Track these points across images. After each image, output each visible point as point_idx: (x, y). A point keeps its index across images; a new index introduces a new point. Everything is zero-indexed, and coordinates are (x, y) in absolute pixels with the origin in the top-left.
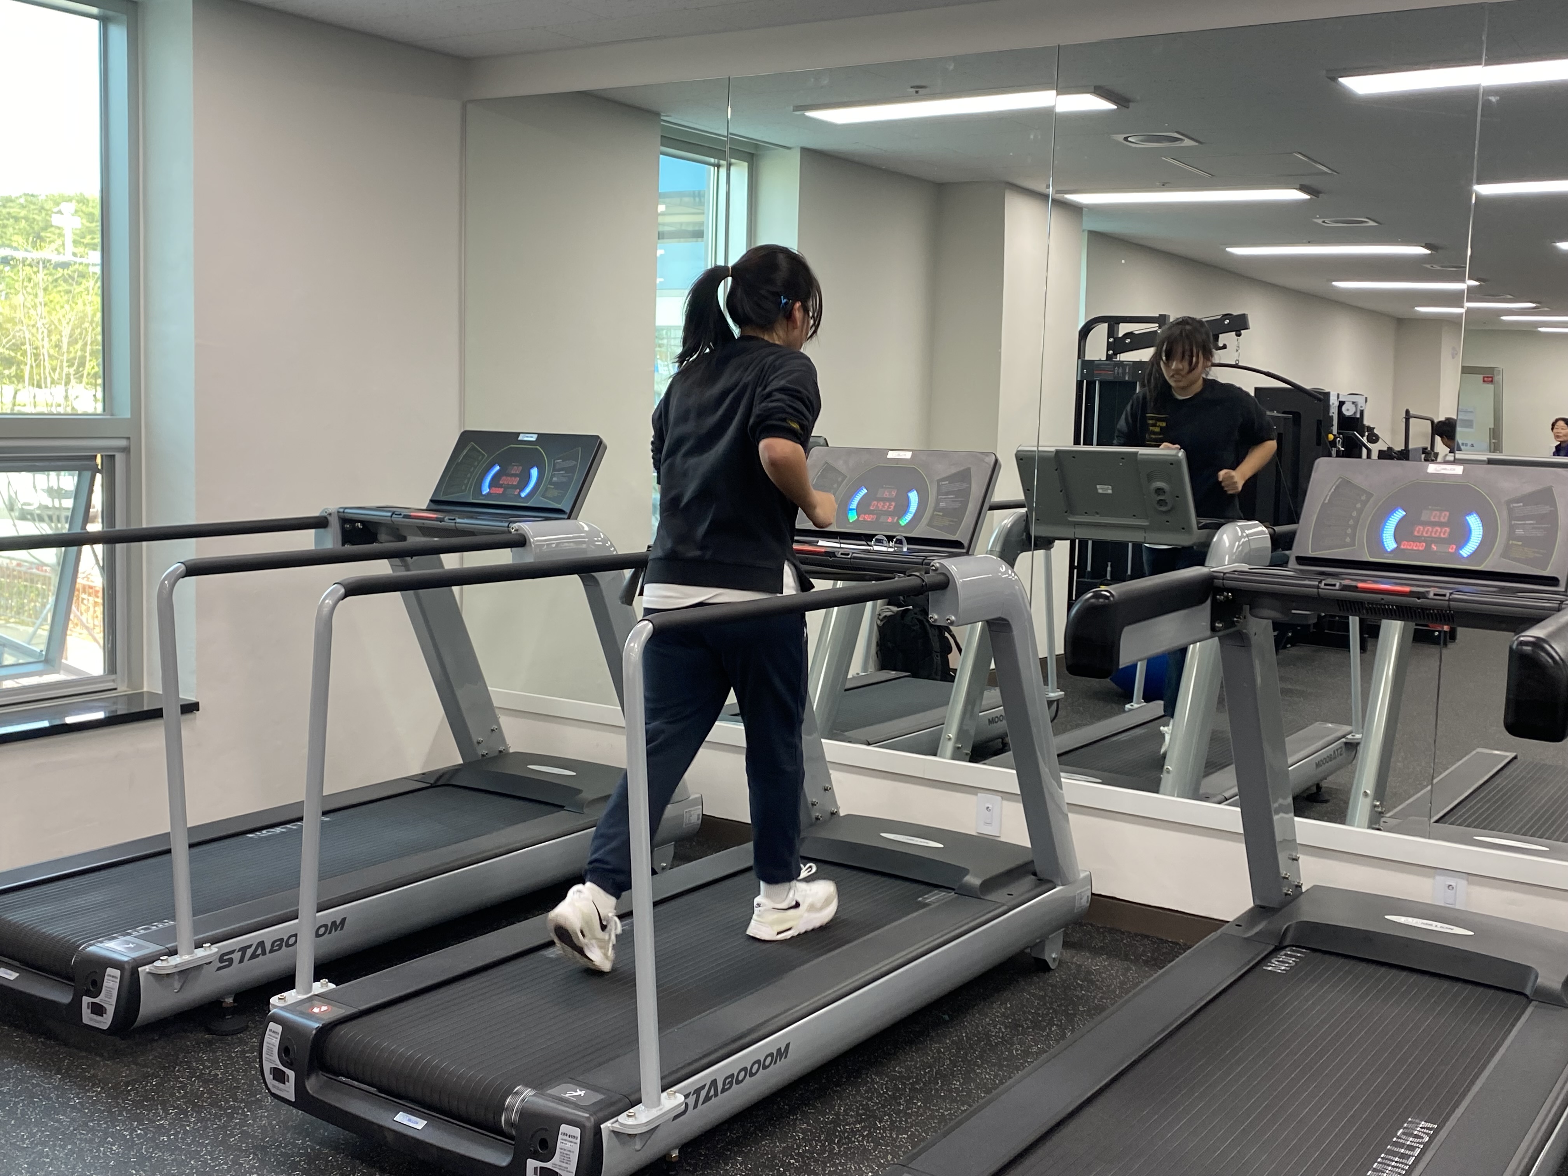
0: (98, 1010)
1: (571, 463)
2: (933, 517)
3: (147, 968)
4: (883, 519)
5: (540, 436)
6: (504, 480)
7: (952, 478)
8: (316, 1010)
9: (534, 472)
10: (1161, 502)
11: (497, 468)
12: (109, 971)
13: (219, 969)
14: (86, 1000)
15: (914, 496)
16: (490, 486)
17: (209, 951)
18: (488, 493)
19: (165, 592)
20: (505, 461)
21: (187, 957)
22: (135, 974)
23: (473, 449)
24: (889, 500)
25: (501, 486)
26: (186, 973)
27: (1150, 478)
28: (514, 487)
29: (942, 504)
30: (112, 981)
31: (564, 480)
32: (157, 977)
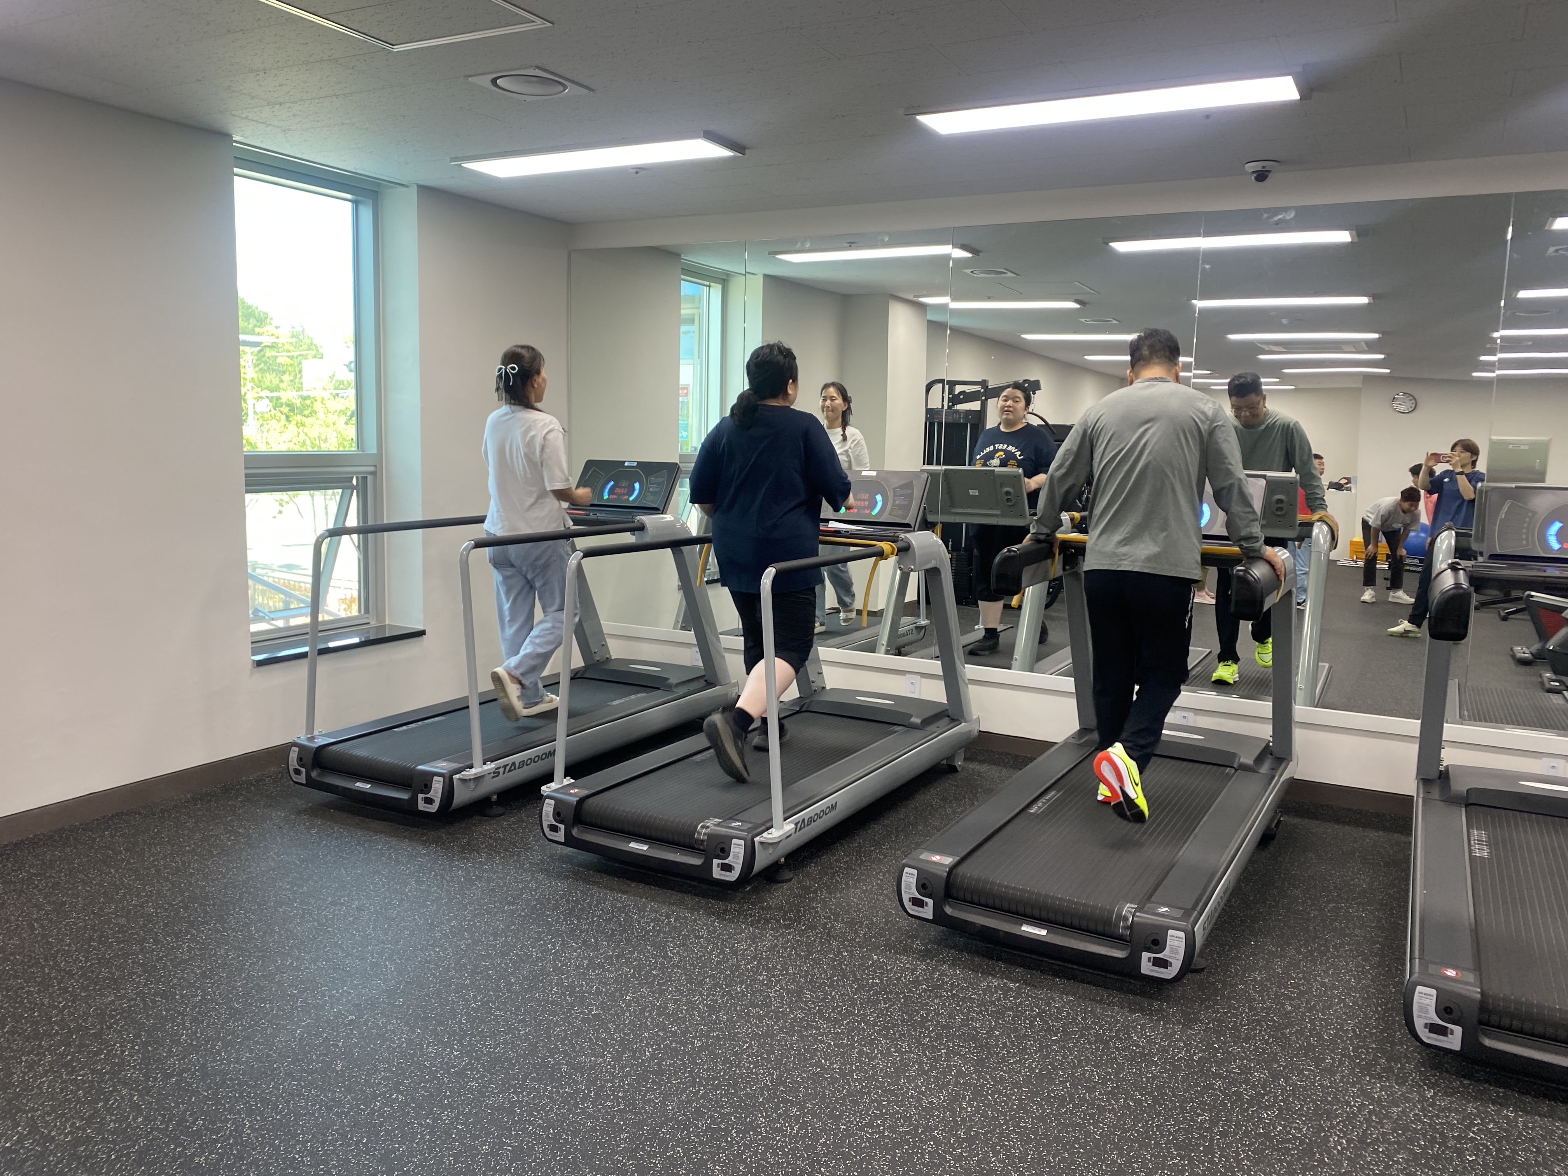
0: (429, 801)
1: (660, 480)
2: (892, 509)
3: (457, 776)
4: (861, 511)
5: (638, 462)
6: (618, 490)
7: (902, 487)
8: (572, 791)
9: (637, 485)
10: (1008, 500)
11: (612, 483)
12: (435, 778)
13: (493, 777)
14: (420, 796)
15: (879, 498)
16: (609, 495)
17: (491, 766)
18: (608, 499)
19: (464, 558)
20: (617, 479)
21: (480, 770)
22: (451, 779)
23: (594, 471)
24: (864, 500)
25: (615, 494)
26: (478, 779)
27: (1002, 486)
28: (624, 494)
29: (897, 502)
30: (437, 785)
31: (658, 490)
32: (463, 781)
